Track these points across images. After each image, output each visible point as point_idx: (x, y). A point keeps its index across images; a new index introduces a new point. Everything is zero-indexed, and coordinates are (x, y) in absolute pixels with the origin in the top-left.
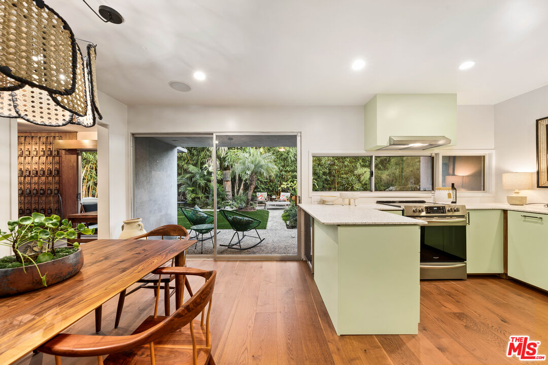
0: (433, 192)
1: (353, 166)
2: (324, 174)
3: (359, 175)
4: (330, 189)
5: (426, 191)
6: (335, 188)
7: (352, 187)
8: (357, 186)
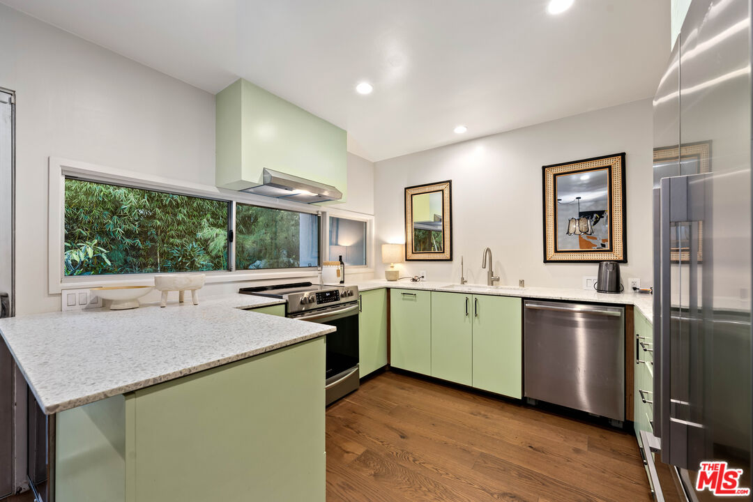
0: (319, 268)
1: (194, 223)
2: (128, 234)
3: (206, 241)
4: (142, 268)
5: (311, 267)
6: (156, 265)
7: (193, 263)
8: (202, 260)
